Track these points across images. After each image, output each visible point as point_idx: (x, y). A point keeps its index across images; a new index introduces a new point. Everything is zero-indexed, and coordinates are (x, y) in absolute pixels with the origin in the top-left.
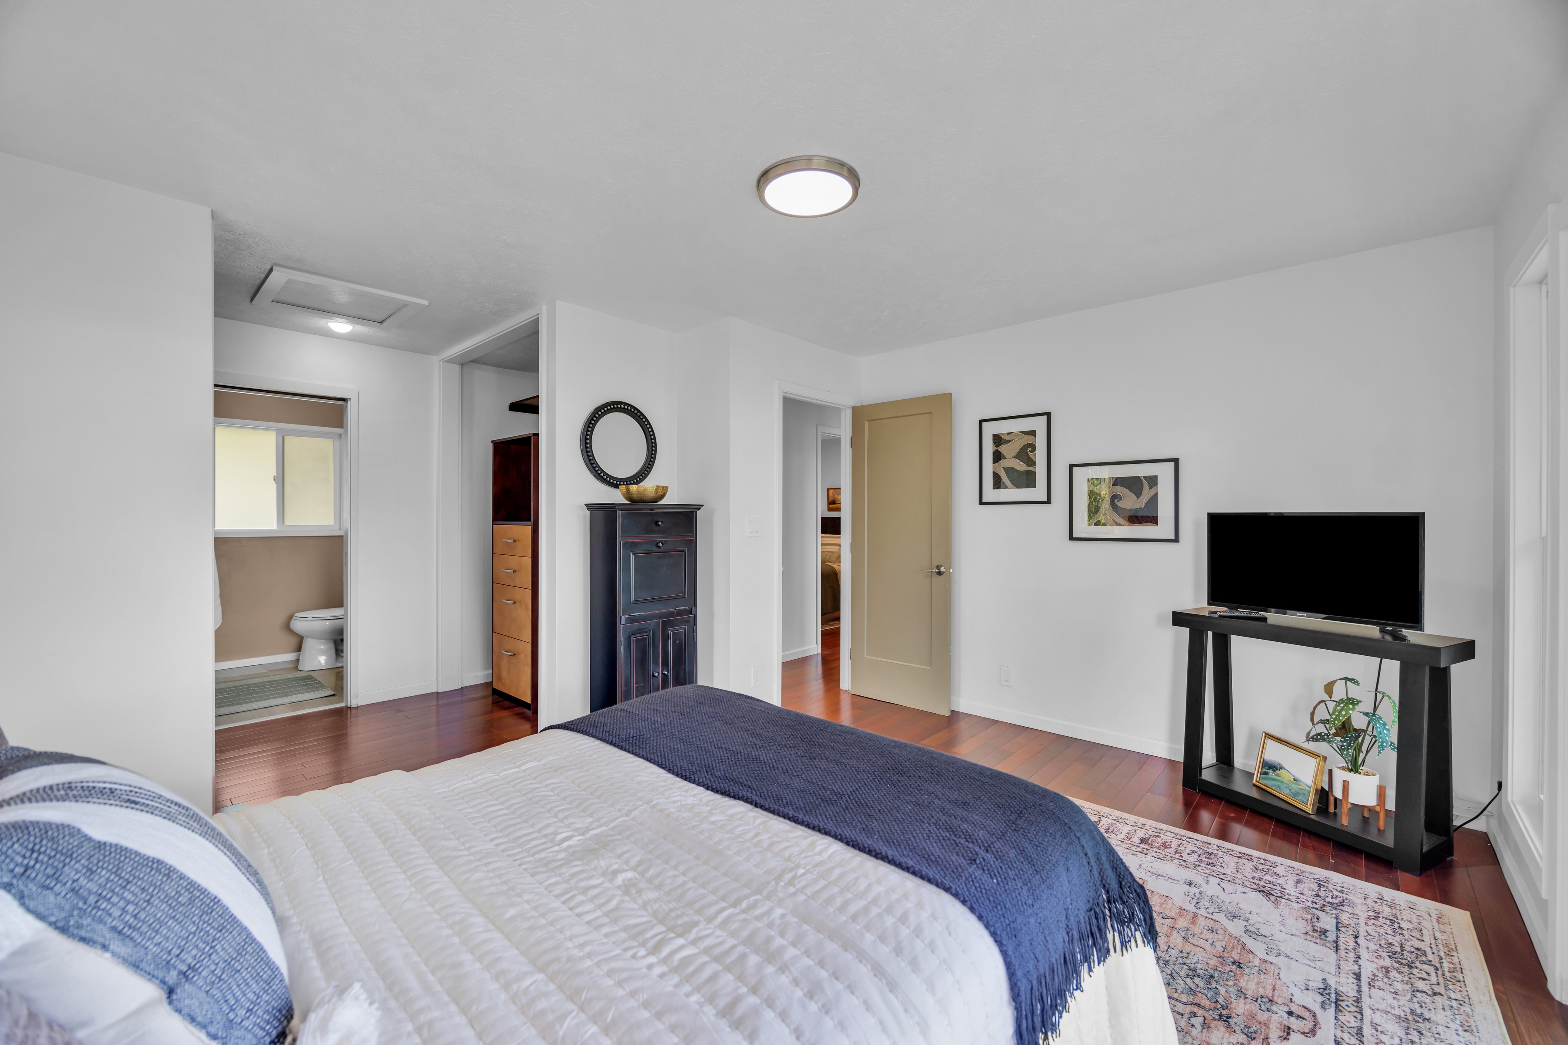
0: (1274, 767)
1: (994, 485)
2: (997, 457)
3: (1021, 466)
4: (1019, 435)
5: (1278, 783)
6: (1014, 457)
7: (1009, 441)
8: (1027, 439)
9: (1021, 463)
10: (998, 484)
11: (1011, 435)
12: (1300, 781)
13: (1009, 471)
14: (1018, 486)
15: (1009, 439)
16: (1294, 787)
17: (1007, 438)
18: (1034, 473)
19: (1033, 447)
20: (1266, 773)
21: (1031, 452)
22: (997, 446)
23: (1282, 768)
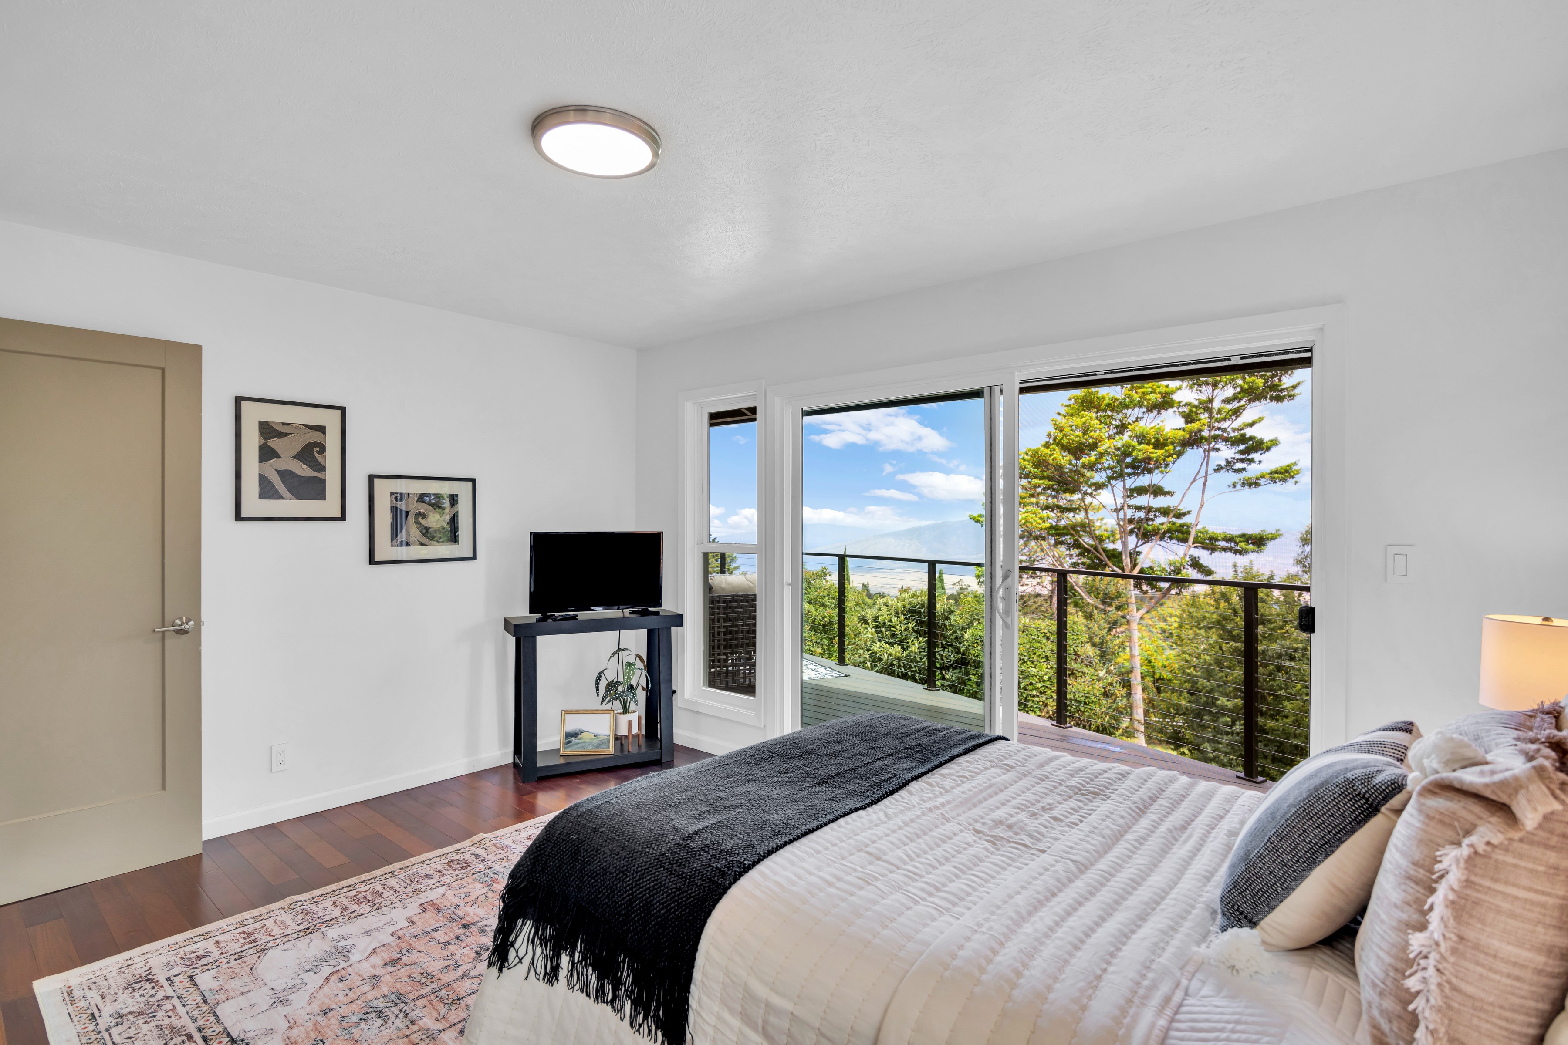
0: (575, 734)
1: (260, 494)
2: (266, 454)
3: (303, 470)
4: (300, 428)
5: (581, 745)
6: (294, 457)
7: (286, 435)
8: (315, 436)
9: (304, 466)
10: (267, 491)
11: (288, 426)
12: (599, 735)
13: (285, 475)
14: (299, 497)
15: (285, 431)
16: (596, 741)
17: (283, 430)
18: (323, 481)
19: (322, 449)
20: (569, 742)
21: (319, 453)
22: (265, 439)
23: (582, 732)
